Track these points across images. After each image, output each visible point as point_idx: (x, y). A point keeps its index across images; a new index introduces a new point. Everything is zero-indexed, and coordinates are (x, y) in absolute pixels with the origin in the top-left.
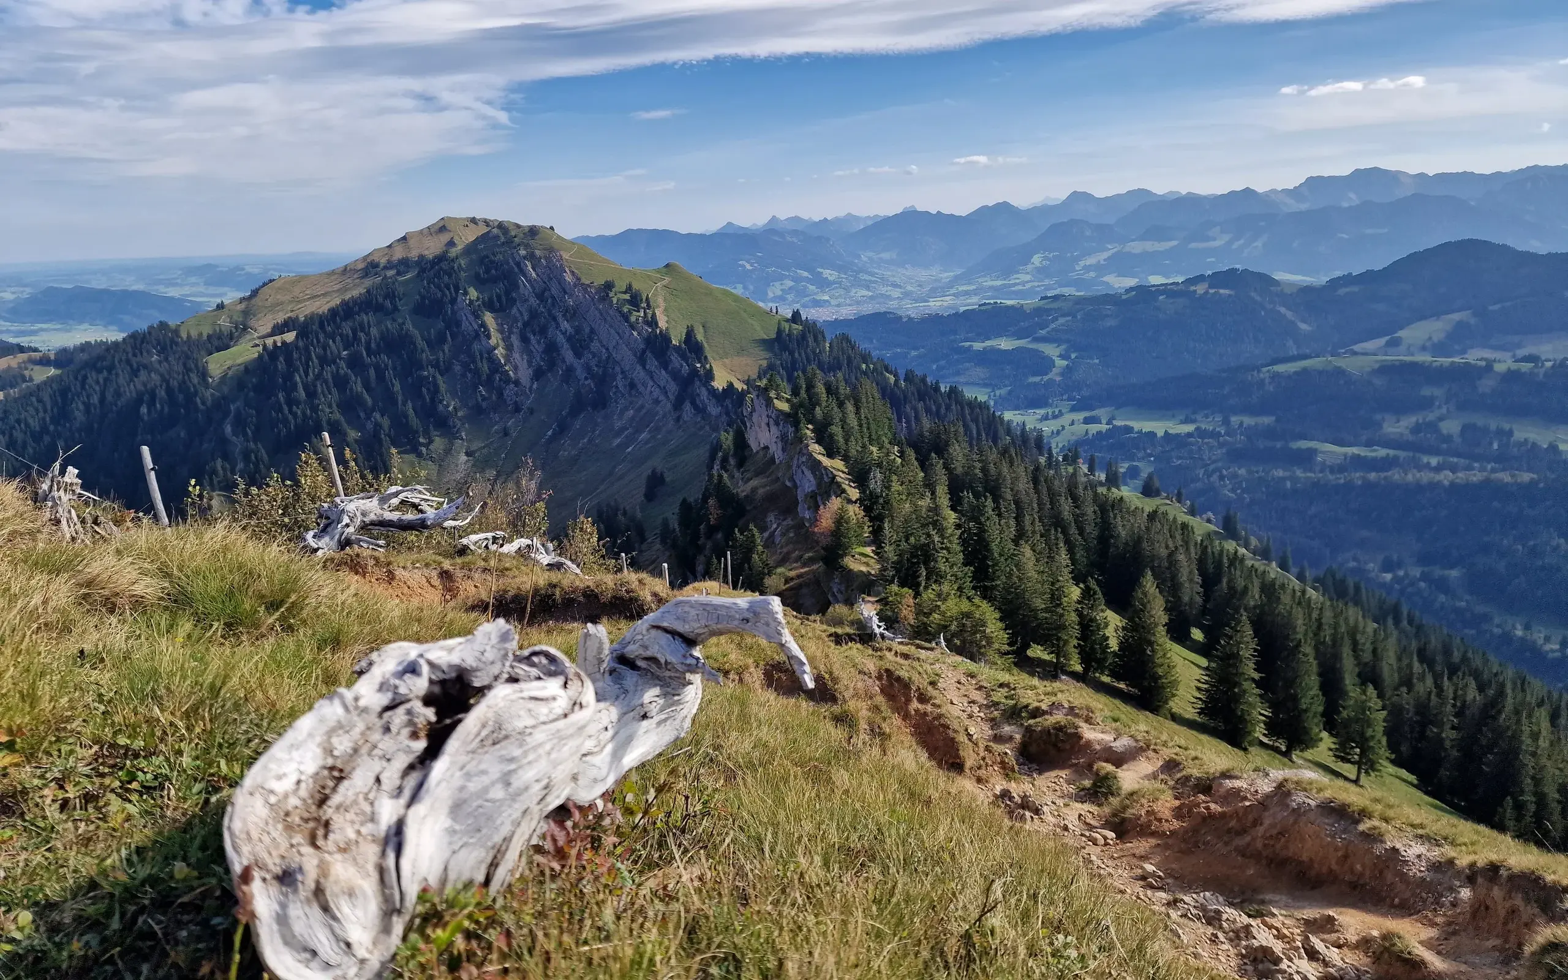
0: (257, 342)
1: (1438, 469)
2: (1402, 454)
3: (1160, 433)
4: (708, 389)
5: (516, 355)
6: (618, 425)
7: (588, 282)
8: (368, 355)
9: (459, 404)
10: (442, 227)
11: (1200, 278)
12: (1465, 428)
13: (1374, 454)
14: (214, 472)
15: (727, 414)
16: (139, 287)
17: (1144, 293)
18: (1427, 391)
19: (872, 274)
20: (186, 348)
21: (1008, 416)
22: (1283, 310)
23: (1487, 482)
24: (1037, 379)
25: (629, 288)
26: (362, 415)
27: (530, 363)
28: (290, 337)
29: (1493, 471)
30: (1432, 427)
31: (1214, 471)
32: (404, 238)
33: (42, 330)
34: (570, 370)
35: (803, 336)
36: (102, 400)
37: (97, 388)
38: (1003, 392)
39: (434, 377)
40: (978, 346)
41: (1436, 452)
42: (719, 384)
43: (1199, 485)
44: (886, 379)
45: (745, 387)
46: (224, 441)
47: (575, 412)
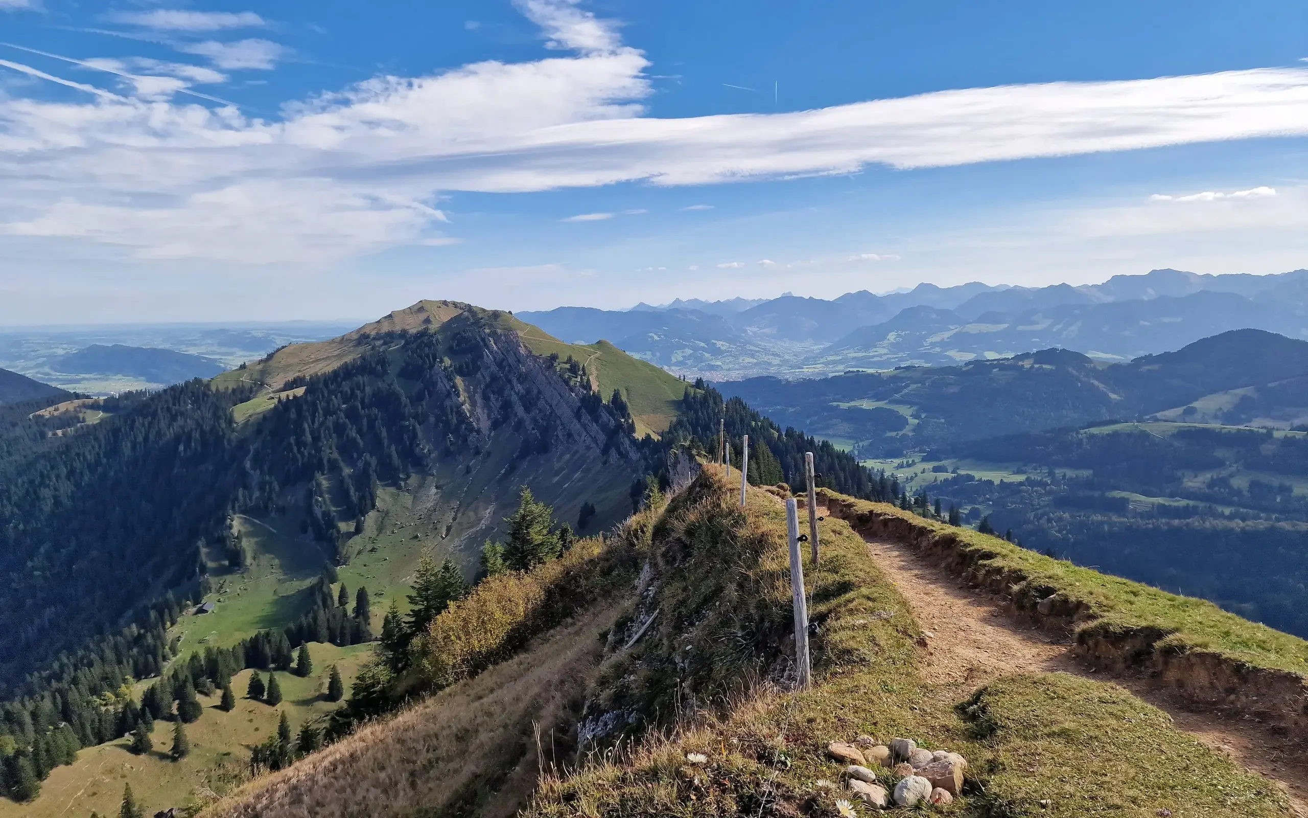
0: (272, 395)
1: (1230, 518)
2: (1201, 505)
3: (997, 482)
4: (630, 439)
5: (479, 410)
6: (557, 466)
7: (537, 355)
8: (363, 408)
9: (432, 447)
10: (421, 308)
11: (1026, 356)
12: (1253, 484)
13: (1176, 504)
14: (236, 499)
15: (645, 459)
16: (166, 346)
17: (980, 366)
18: (1220, 453)
19: (757, 346)
20: (215, 400)
21: (870, 464)
22: (1096, 383)
23: (1272, 529)
24: (894, 434)
25: (569, 360)
26: (355, 455)
27: (489, 417)
28: (300, 391)
29: (1278, 520)
30: (1224, 482)
31: (1043, 515)
32: (390, 316)
33: (84, 379)
34: (520, 423)
35: (705, 399)
36: (146, 439)
37: (143, 429)
38: (866, 443)
39: (414, 427)
40: (844, 406)
41: (1229, 503)
42: (639, 435)
43: (1031, 526)
44: (771, 435)
45: (660, 438)
46: (244, 474)
47: (523, 456)
